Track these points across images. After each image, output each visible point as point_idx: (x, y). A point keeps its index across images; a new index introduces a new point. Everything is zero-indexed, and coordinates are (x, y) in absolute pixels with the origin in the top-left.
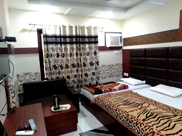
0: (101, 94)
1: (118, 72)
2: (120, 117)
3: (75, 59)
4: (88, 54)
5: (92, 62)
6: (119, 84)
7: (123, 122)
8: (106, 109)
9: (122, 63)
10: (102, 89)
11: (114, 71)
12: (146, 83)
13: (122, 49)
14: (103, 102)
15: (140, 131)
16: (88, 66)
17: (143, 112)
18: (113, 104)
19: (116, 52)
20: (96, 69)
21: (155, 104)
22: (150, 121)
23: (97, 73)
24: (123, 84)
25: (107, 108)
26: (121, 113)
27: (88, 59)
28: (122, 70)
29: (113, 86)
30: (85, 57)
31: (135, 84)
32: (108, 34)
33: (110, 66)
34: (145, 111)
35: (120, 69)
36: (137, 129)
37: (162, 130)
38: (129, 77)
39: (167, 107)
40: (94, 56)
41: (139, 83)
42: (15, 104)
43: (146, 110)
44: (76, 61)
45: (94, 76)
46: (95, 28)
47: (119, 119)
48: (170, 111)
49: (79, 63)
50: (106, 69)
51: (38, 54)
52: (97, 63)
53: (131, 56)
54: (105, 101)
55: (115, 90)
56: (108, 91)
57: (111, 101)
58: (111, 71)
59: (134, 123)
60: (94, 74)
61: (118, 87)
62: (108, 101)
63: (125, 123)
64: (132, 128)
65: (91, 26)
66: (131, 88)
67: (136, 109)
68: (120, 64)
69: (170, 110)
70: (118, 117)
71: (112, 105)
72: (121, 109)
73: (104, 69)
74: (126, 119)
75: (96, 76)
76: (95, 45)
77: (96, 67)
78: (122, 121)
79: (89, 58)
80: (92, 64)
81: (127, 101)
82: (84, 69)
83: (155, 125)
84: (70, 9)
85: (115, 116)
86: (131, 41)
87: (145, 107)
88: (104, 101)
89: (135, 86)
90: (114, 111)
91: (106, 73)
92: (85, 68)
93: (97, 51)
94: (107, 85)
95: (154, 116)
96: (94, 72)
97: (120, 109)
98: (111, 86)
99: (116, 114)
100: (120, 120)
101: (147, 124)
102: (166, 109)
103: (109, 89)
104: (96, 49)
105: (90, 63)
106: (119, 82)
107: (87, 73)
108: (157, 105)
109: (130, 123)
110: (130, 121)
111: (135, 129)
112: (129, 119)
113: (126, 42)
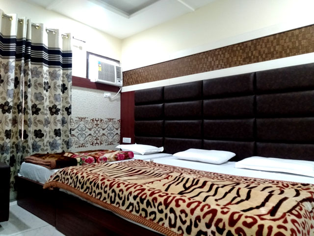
1: (112, 135)
2: (121, 199)
3: (11, 93)
4: (47, 87)
5: (55, 106)
6: (113, 151)
7: (128, 210)
8: (85, 190)
9: (120, 119)
10: (75, 157)
11: (104, 132)
12: (164, 152)
13: (120, 92)
14: (77, 177)
15: (176, 218)
16: (45, 115)
17: (174, 181)
18: (102, 176)
19: (108, 94)
20: (64, 122)
22: (197, 193)
23: (65, 132)
25: (88, 188)
26: (125, 189)
27: (45, 98)
28: (119, 132)
29: (103, 154)
30: (38, 92)
31: (145, 152)
32: (93, 56)
33: (96, 122)
34: (178, 180)
35: (115, 130)
36: (169, 215)
37: (230, 203)
38: (134, 144)
39: (216, 174)
40: (61, 93)
41: (153, 151)
43: (180, 177)
44: (12, 96)
45: (58, 138)
46: (67, 37)
47: (117, 206)
48: (223, 179)
49: (21, 103)
50: (87, 126)
52: (68, 110)
53: (137, 104)
54: (82, 174)
55: (105, 160)
56: (89, 161)
57: (98, 173)
58: (97, 132)
59: (160, 204)
60: (57, 133)
61: (112, 155)
62: (89, 172)
63: (136, 211)
64: (155, 218)
65: (58, 30)
66: (138, 157)
67: (158, 178)
68: (116, 120)
70: (117, 200)
71: (101, 178)
72: (125, 182)
73: (82, 126)
74: (138, 199)
75: (63, 140)
76: (65, 71)
77: (64, 118)
78: (128, 207)
79: (50, 97)
80: (54, 110)
82: (32, 120)
83: (210, 198)
85: (109, 202)
86: (137, 76)
89: (146, 156)
90: (106, 189)
91: (87, 134)
92: (35, 119)
93: (69, 84)
94: (87, 153)
96: (60, 129)
97: (121, 182)
98: (96, 154)
99: (111, 194)
100: (121, 207)
101: (192, 199)
102: (215, 177)
104: (66, 79)
105: (50, 109)
107: (40, 131)
108: (196, 174)
109: (147, 207)
110: (148, 200)
111: (164, 218)
112: (146, 196)
113: (128, 78)
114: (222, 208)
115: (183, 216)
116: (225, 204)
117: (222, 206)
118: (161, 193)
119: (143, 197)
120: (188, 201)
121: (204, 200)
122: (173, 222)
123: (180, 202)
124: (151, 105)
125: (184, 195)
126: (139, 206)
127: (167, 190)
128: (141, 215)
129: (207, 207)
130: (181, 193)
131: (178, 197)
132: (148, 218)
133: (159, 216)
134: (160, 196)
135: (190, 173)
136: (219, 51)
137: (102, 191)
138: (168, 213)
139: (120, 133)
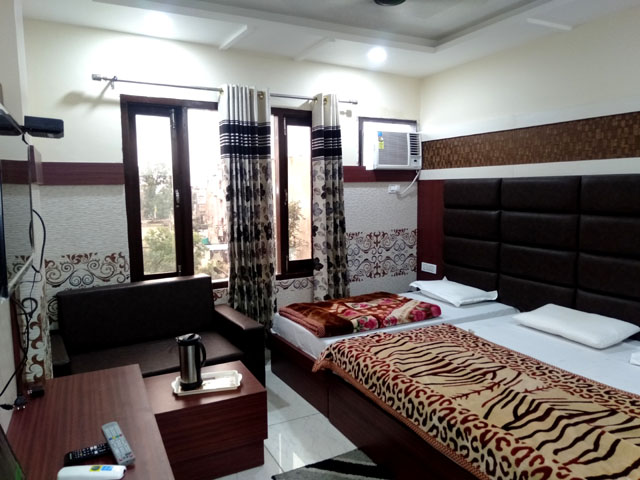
0: (350, 337)
1: (403, 258)
2: (421, 415)
6: (406, 300)
7: (431, 434)
8: (371, 388)
9: (416, 227)
10: (349, 317)
11: (389, 254)
12: (498, 300)
13: (417, 180)
14: (358, 364)
15: (495, 464)
17: (500, 397)
18: (394, 371)
19: (395, 187)
21: (538, 372)
22: (532, 432)
24: (422, 303)
25: (374, 385)
26: (426, 402)
28: (414, 251)
29: (389, 307)
31: (461, 302)
33: (376, 238)
34: (508, 396)
35: (407, 248)
36: (486, 457)
37: (575, 461)
38: (441, 279)
39: (581, 382)
41: (476, 300)
42: (43, 366)
43: (512, 391)
47: (416, 423)
48: (591, 397)
50: (361, 246)
51: (123, 188)
53: (448, 206)
54: (364, 361)
55: (394, 322)
56: (370, 325)
57: (388, 361)
58: (377, 255)
59: (475, 439)
61: (405, 311)
62: (374, 359)
63: (442, 438)
64: (467, 456)
66: (448, 315)
67: (477, 387)
68: (409, 231)
69: (592, 394)
70: (416, 415)
71: (392, 375)
72: (426, 390)
73: (353, 247)
74: (445, 423)
78: (431, 430)
81: (442, 360)
83: (548, 445)
84: (244, 29)
85: (404, 414)
86: (448, 152)
87: (505, 382)
88: (361, 360)
89: (462, 310)
90: (400, 395)
91: (361, 260)
94: (365, 303)
95: (539, 413)
97: (421, 387)
98: (379, 307)
99: (407, 405)
100: (421, 427)
101: (521, 441)
102: (578, 389)
103: (373, 318)
106: (408, 295)
108: (546, 377)
109: (458, 437)
110: (458, 429)
111: (479, 459)
112: (456, 422)
113: (431, 154)
114: (560, 468)
115: (505, 465)
116: (566, 461)
117: (560, 465)
118: (476, 422)
119: (453, 422)
120: (514, 445)
121: (539, 448)
122: (491, 468)
123: (503, 444)
124: (474, 212)
125: (511, 432)
126: (446, 434)
127: (486, 417)
128: (448, 445)
129: (539, 461)
130: (507, 427)
131: (502, 433)
132: (458, 452)
133: (473, 455)
134: (476, 426)
135: (534, 374)
136: (619, 121)
137: (395, 397)
138: (486, 455)
139: (417, 253)
